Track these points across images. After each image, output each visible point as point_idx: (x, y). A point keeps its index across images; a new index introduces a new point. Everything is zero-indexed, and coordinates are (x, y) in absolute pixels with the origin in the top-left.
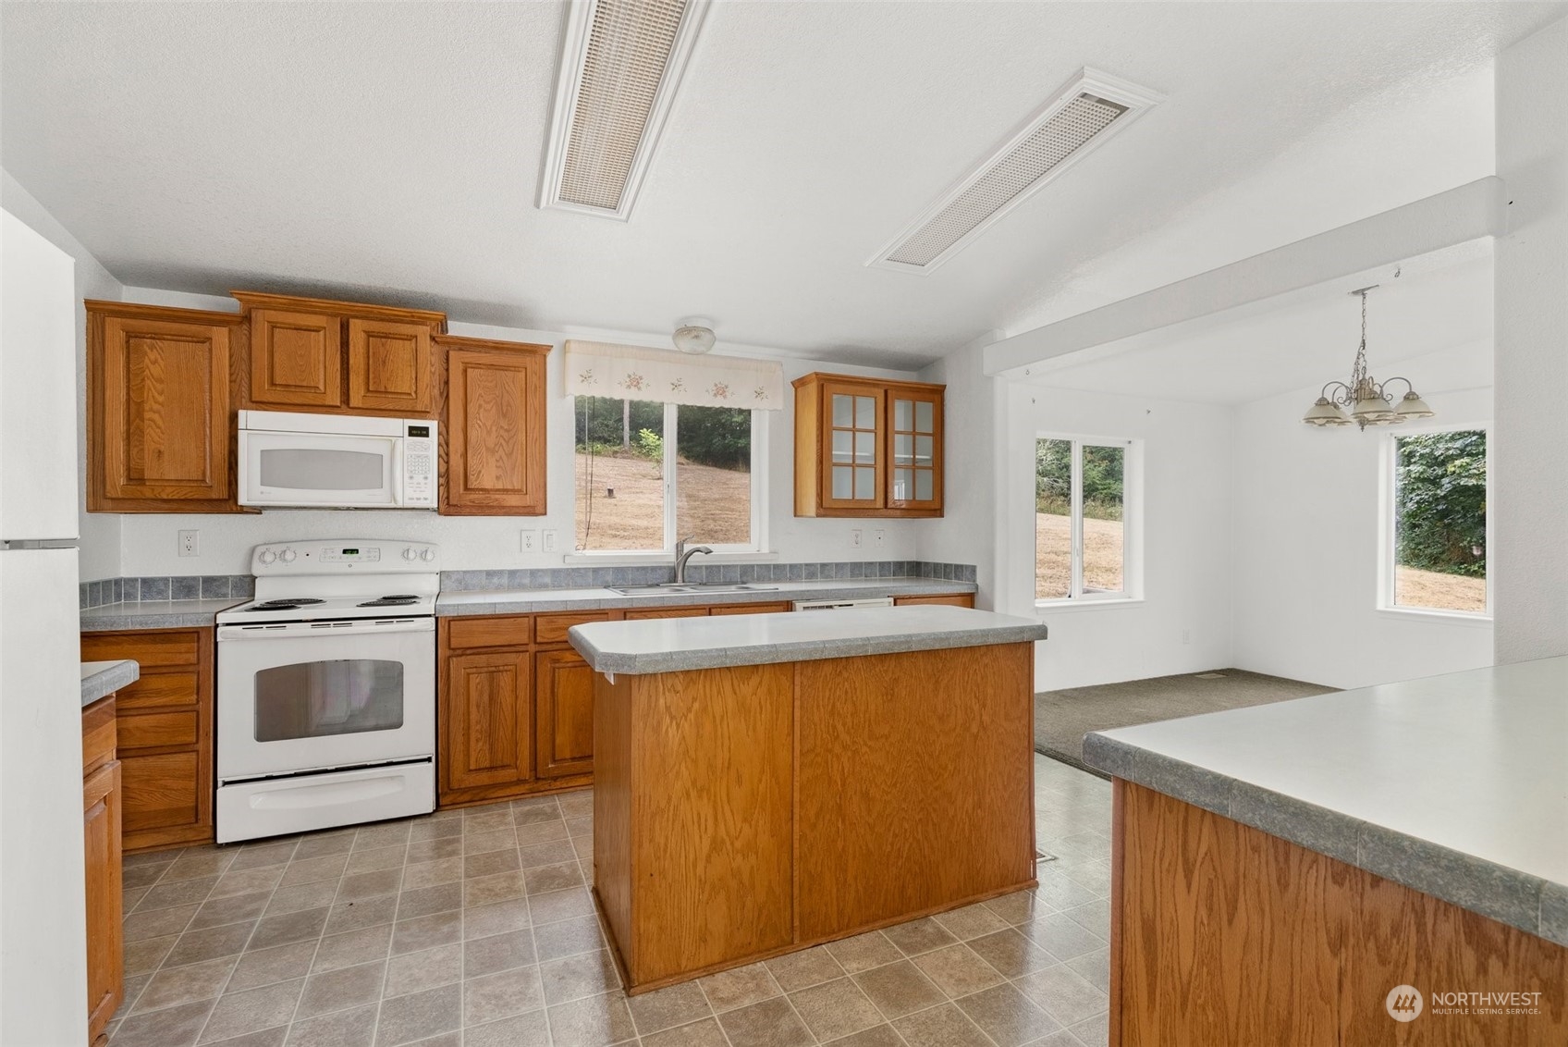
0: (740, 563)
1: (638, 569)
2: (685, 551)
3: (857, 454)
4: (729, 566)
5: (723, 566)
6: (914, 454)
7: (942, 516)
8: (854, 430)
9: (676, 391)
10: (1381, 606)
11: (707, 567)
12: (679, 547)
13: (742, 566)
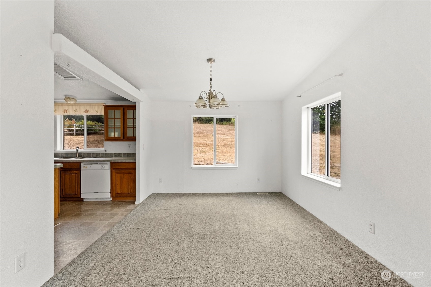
0: (96, 153)
1: (71, 154)
3: (115, 125)
4: (93, 153)
6: (134, 124)
8: (114, 119)
9: (75, 112)
11: (88, 154)
13: (97, 154)
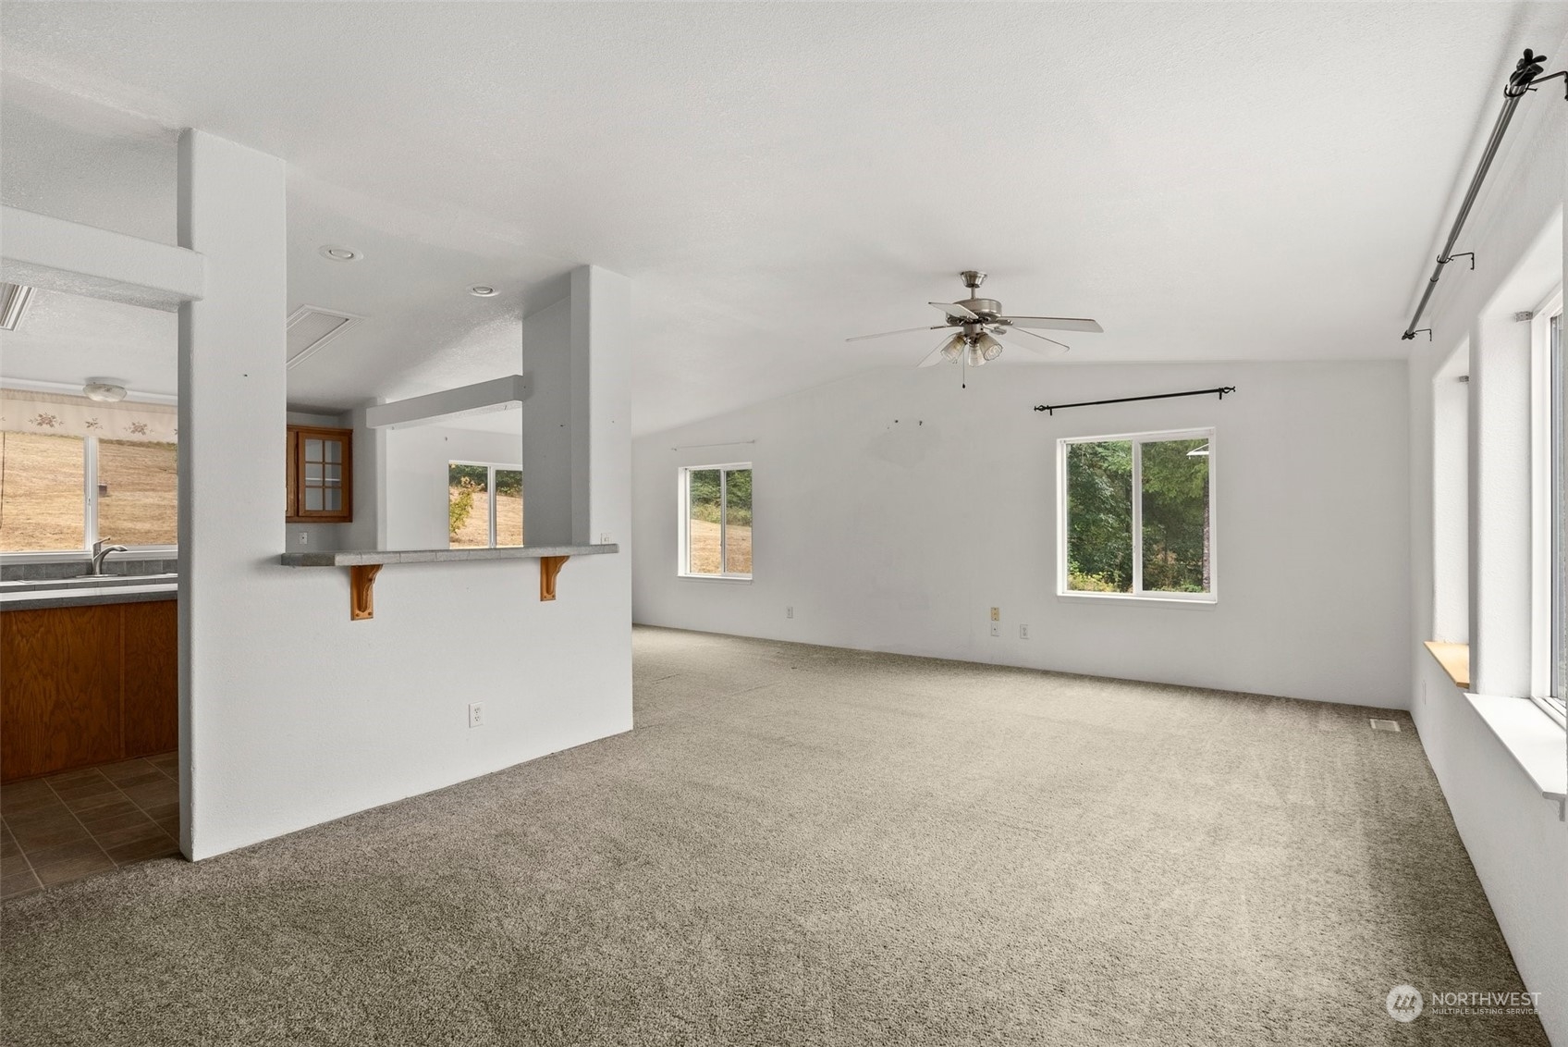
2: (102, 551)
5: (146, 561)
6: (324, 478)
7: (351, 521)
9: (91, 428)
10: (681, 573)
12: (97, 547)
